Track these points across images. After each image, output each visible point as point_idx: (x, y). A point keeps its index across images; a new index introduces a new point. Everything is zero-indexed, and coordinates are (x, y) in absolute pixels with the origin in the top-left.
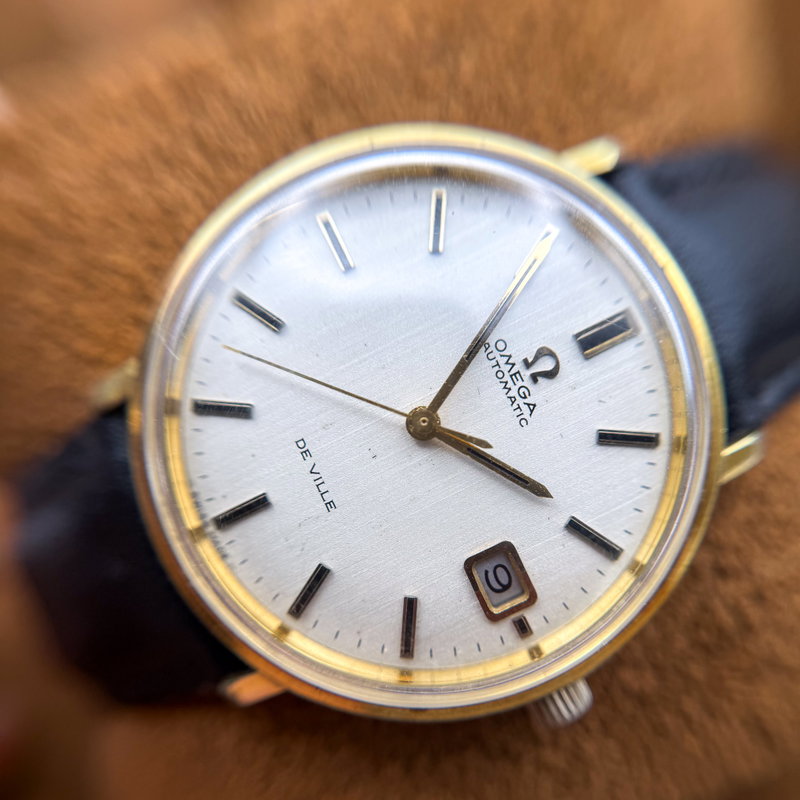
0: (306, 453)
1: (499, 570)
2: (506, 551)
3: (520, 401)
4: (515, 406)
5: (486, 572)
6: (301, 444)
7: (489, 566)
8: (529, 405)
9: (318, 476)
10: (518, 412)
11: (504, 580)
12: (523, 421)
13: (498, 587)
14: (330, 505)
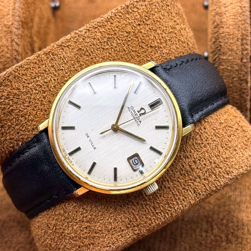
0: (88, 137)
1: (136, 160)
2: (136, 155)
3: (137, 120)
4: (136, 122)
5: (133, 161)
6: (87, 134)
7: (133, 159)
8: (139, 121)
9: (91, 142)
10: (137, 123)
11: (137, 162)
12: (138, 125)
13: (135, 164)
14: (95, 148)
